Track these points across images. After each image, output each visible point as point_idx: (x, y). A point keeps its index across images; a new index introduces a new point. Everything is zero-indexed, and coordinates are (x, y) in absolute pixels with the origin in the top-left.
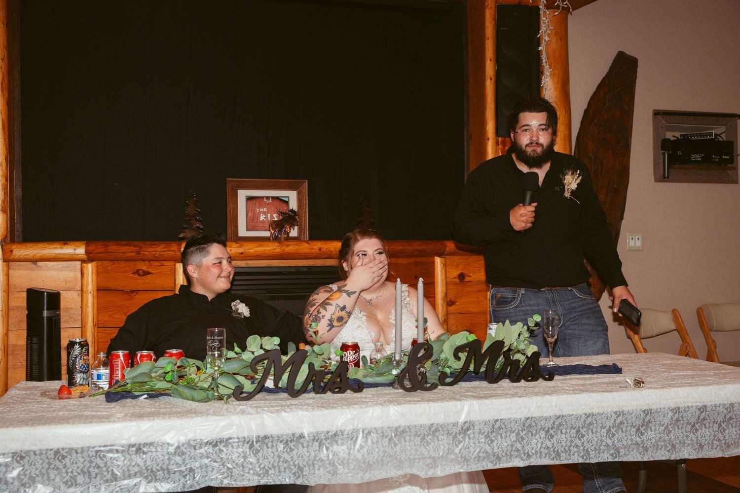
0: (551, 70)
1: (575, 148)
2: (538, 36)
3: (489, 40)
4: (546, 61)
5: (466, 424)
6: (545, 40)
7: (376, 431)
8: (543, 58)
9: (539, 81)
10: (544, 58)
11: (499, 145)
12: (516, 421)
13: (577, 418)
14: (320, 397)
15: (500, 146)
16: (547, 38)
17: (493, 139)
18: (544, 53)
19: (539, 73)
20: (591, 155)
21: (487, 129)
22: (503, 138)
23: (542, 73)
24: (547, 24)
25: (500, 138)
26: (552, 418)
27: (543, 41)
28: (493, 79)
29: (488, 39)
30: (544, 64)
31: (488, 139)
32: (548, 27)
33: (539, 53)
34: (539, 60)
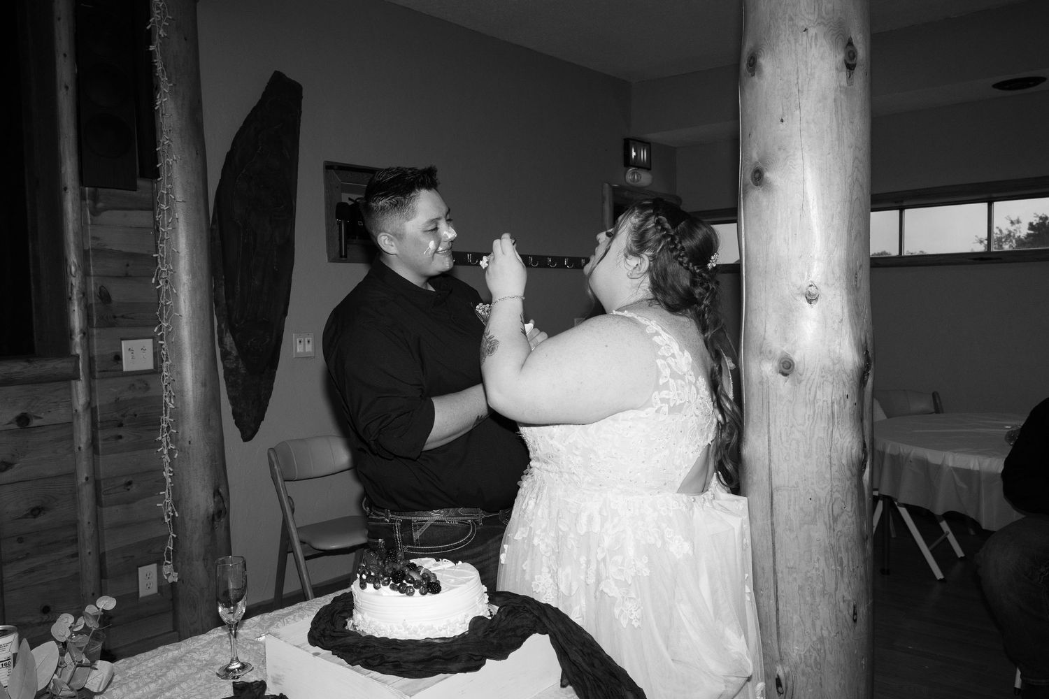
0: (171, 85)
1: (214, 209)
2: (148, 27)
3: (62, 21)
4: (162, 70)
6: (160, 35)
8: (156, 64)
9: (152, 101)
10: (158, 62)
11: (85, 199)
15: (88, 202)
16: (162, 33)
17: (74, 188)
18: (158, 56)
19: (151, 89)
20: (238, 221)
21: (63, 172)
22: (92, 189)
23: (157, 88)
24: (162, 9)
25: (87, 188)
27: (157, 37)
28: (71, 88)
29: (59, 19)
30: (159, 74)
31: (66, 189)
32: (164, 16)
33: (151, 55)
34: (151, 67)
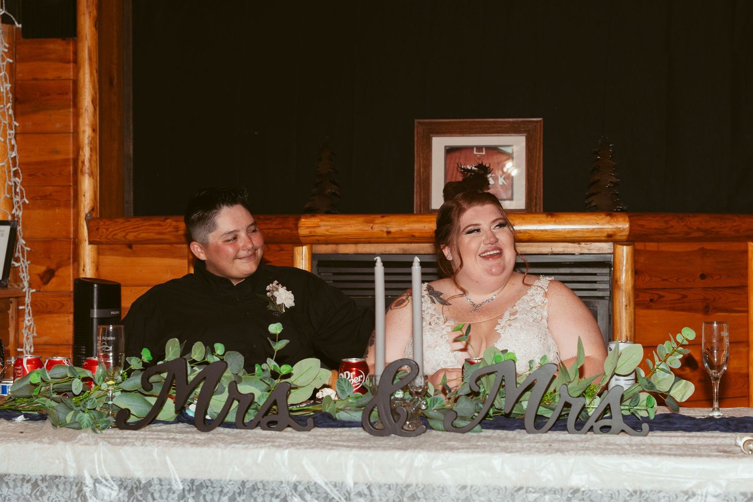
5: (409, 489)
7: (264, 485)
12: (499, 490)
13: (611, 494)
14: (228, 434)
26: (564, 492)
